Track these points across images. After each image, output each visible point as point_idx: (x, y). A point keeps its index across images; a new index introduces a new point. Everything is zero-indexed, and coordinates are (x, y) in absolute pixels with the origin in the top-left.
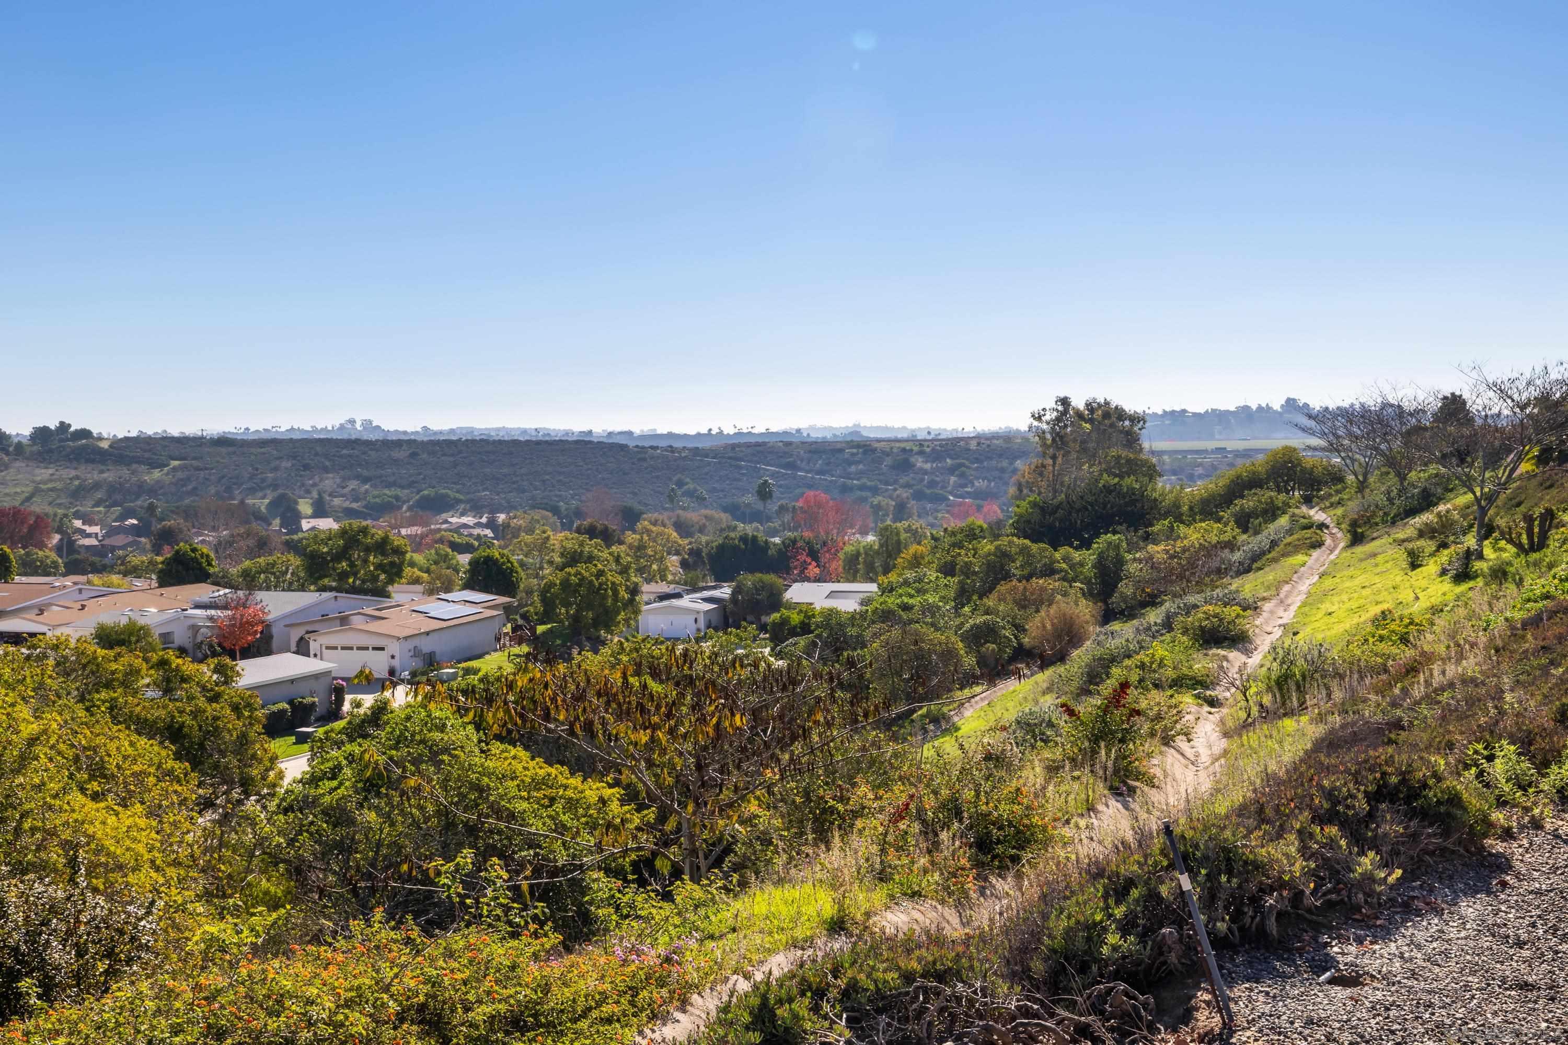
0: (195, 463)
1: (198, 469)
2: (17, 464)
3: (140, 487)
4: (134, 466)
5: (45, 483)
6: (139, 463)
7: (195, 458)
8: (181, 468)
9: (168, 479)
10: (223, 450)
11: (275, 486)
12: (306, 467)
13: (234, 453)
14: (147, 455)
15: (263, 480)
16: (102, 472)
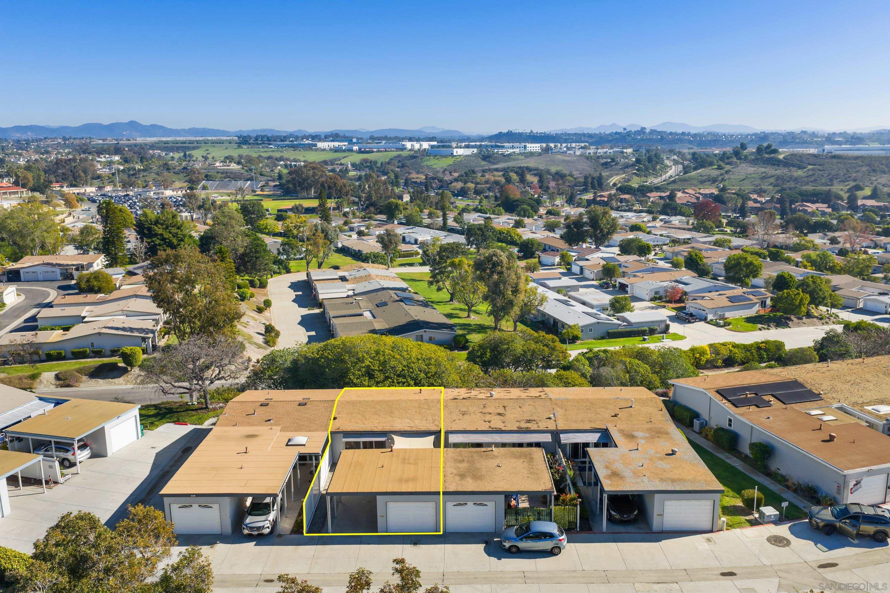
0: (819, 167)
1: (819, 170)
2: (743, 165)
3: (791, 178)
4: (791, 168)
5: (751, 174)
6: (793, 166)
7: (820, 165)
8: (813, 170)
9: (805, 175)
10: (835, 161)
11: (855, 180)
12: (874, 171)
13: (840, 162)
14: (798, 163)
15: (850, 177)
16: (776, 170)
